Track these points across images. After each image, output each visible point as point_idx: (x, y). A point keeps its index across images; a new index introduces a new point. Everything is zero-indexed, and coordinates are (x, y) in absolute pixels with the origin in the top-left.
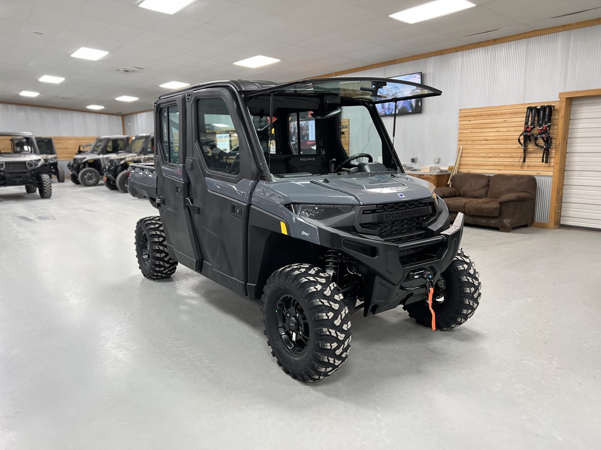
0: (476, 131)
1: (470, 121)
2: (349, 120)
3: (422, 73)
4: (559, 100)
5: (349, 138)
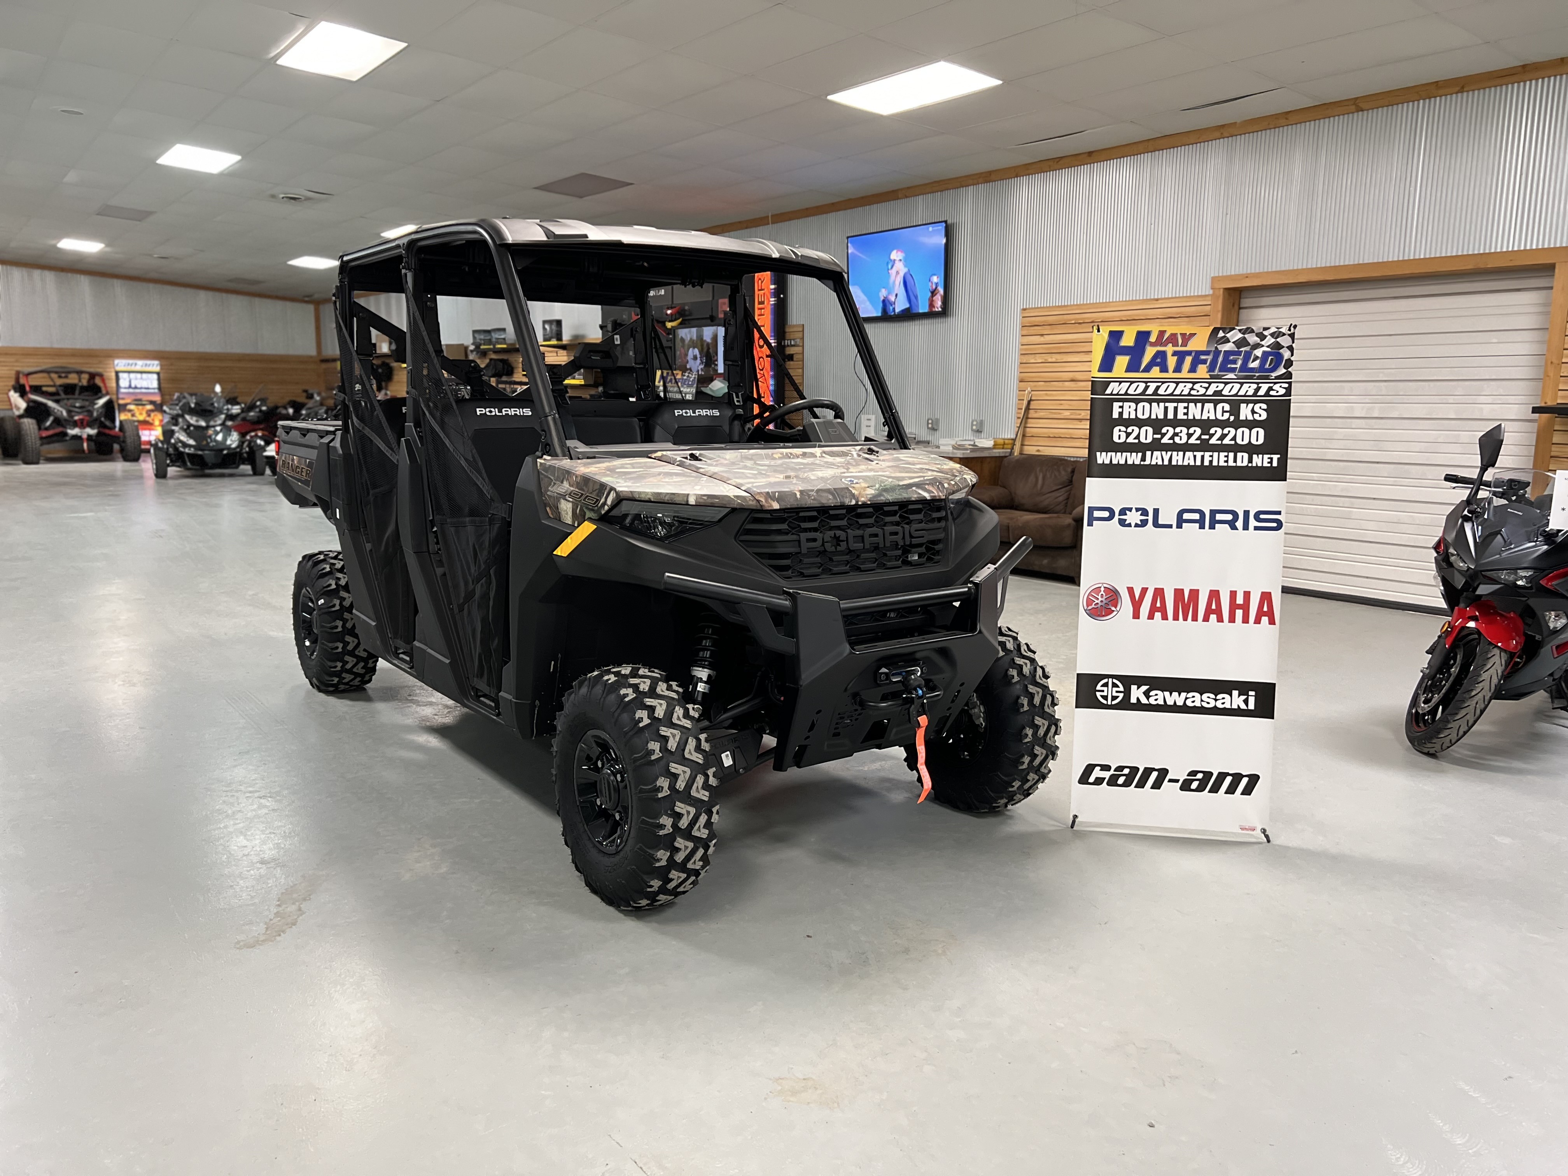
0: (1054, 360)
1: (1042, 335)
2: (803, 325)
3: (949, 222)
4: (1211, 292)
5: (803, 368)
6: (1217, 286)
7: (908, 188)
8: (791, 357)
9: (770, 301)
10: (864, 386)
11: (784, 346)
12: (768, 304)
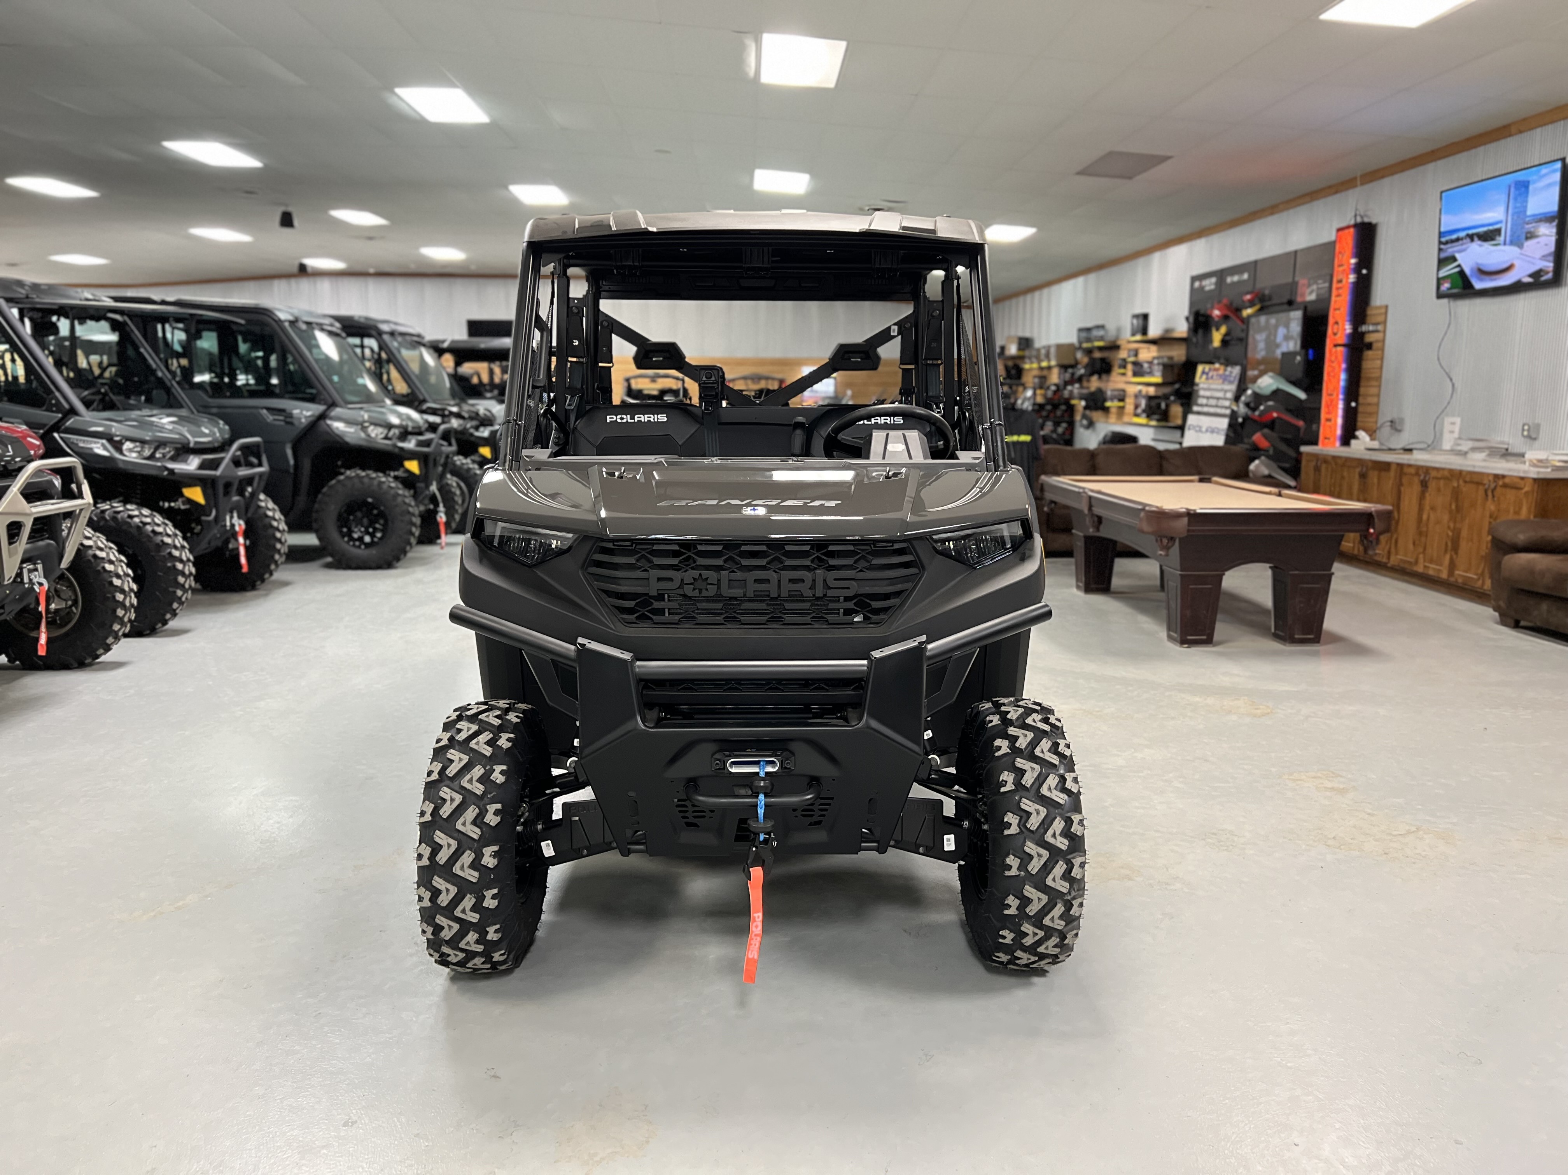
2: (1387, 307)
5: (1382, 359)
7: (1524, 120)
8: (1369, 346)
9: (1348, 279)
10: (1451, 380)
11: (1363, 334)
12: (1347, 282)
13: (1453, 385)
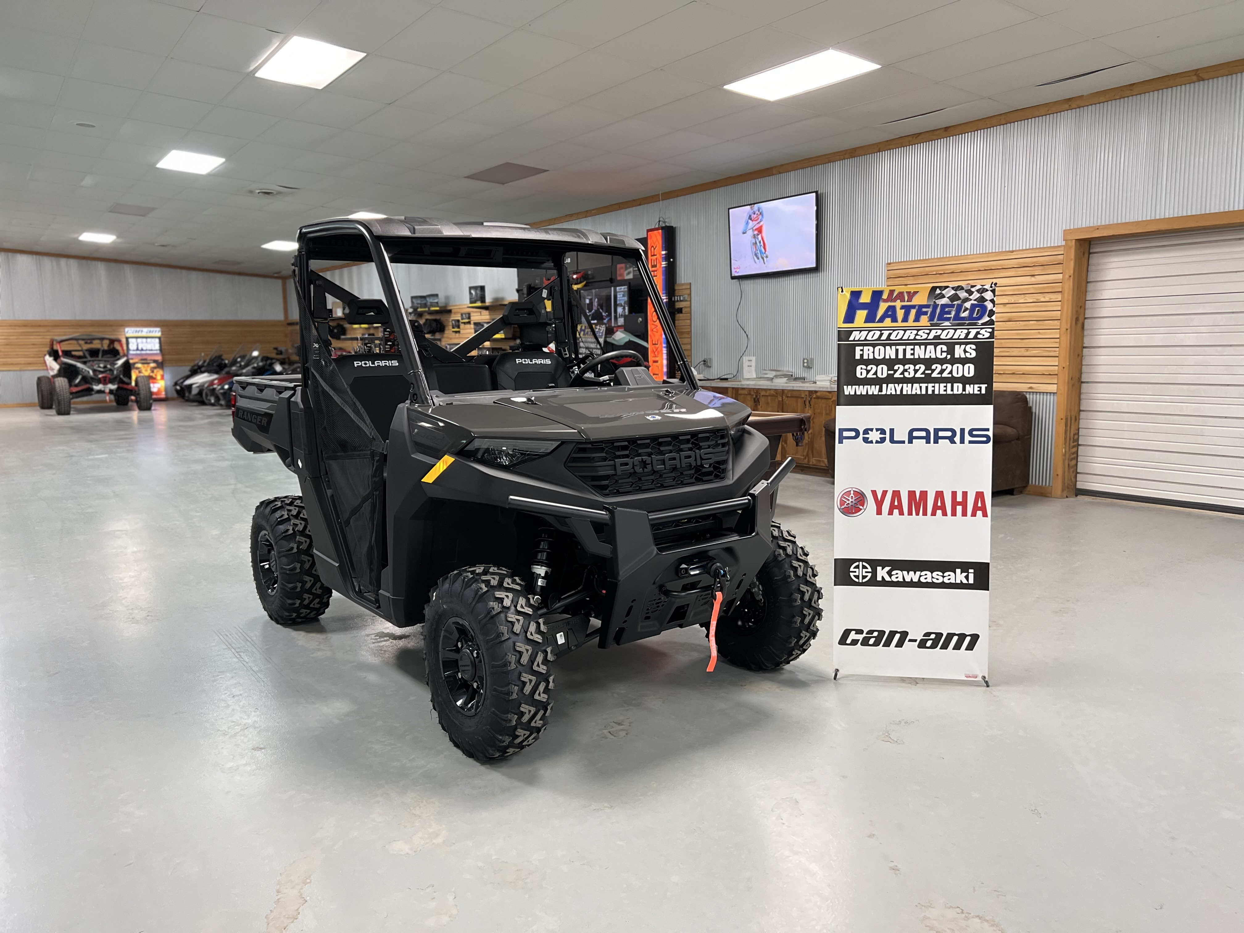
1: (906, 285)
2: (691, 284)
3: (819, 192)
4: (1064, 243)
5: (691, 319)
6: (1069, 238)
7: (782, 165)
8: (680, 311)
9: (661, 264)
10: (745, 332)
11: (674, 301)
12: (660, 267)
13: (747, 336)
